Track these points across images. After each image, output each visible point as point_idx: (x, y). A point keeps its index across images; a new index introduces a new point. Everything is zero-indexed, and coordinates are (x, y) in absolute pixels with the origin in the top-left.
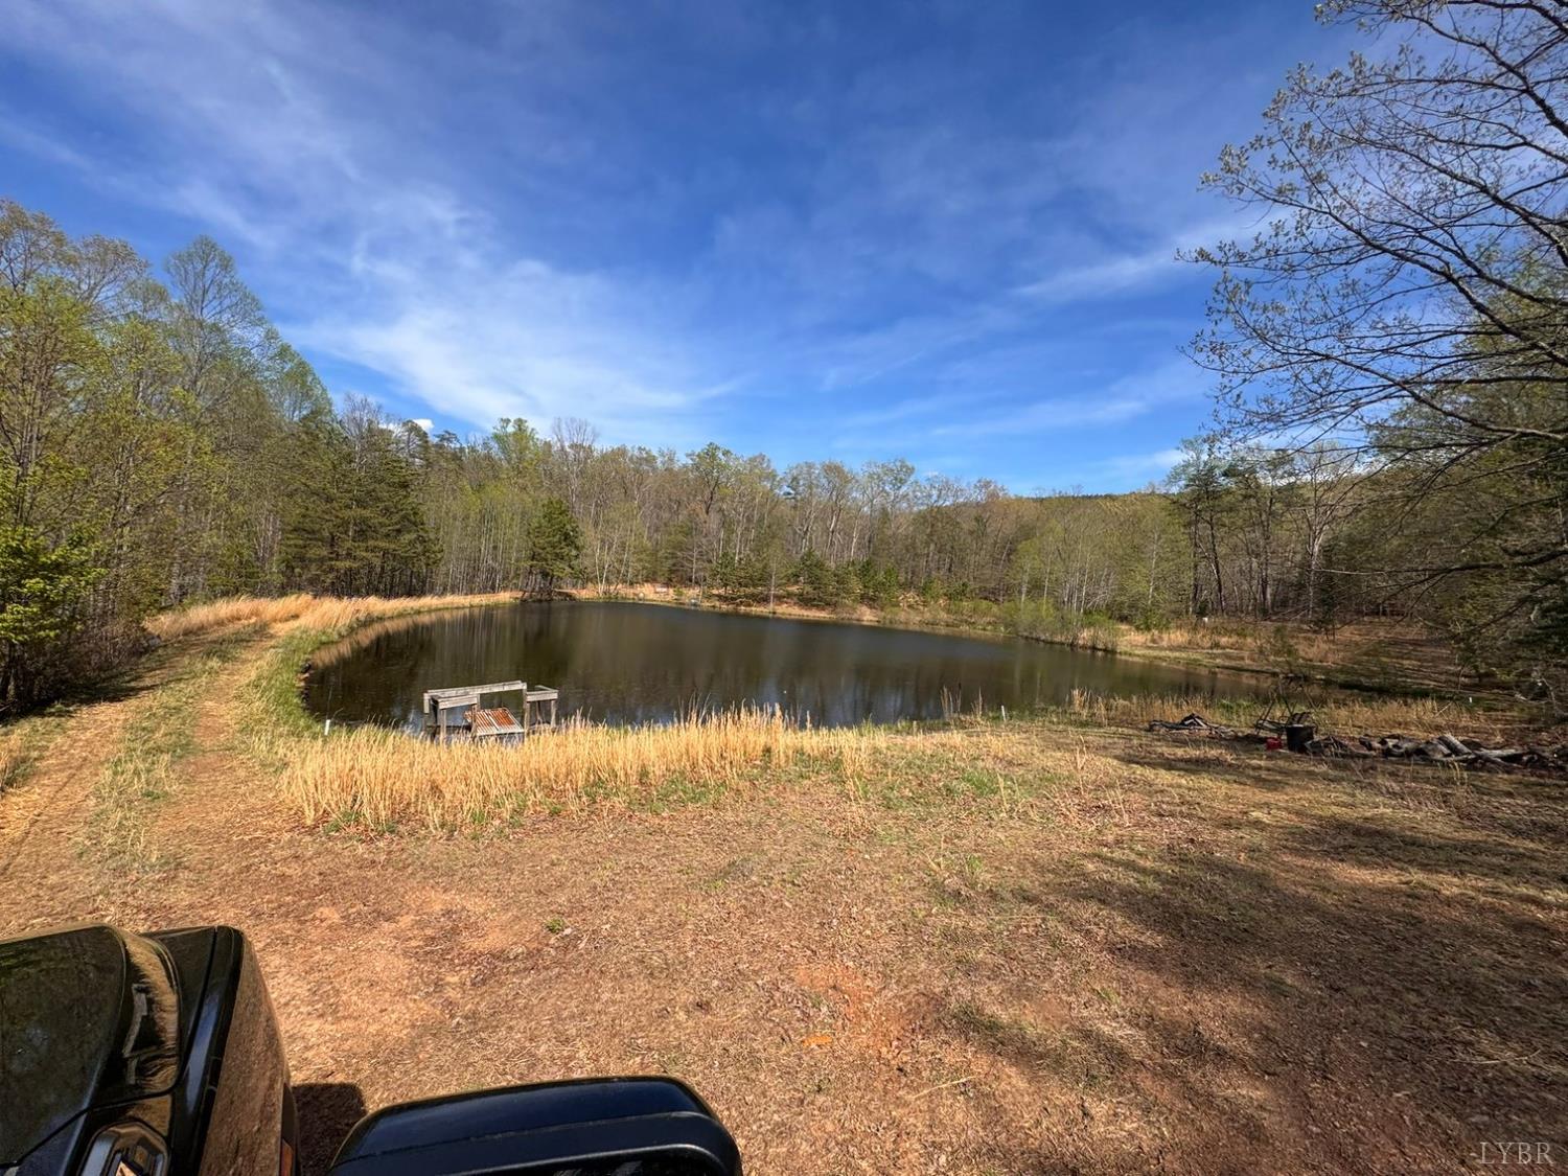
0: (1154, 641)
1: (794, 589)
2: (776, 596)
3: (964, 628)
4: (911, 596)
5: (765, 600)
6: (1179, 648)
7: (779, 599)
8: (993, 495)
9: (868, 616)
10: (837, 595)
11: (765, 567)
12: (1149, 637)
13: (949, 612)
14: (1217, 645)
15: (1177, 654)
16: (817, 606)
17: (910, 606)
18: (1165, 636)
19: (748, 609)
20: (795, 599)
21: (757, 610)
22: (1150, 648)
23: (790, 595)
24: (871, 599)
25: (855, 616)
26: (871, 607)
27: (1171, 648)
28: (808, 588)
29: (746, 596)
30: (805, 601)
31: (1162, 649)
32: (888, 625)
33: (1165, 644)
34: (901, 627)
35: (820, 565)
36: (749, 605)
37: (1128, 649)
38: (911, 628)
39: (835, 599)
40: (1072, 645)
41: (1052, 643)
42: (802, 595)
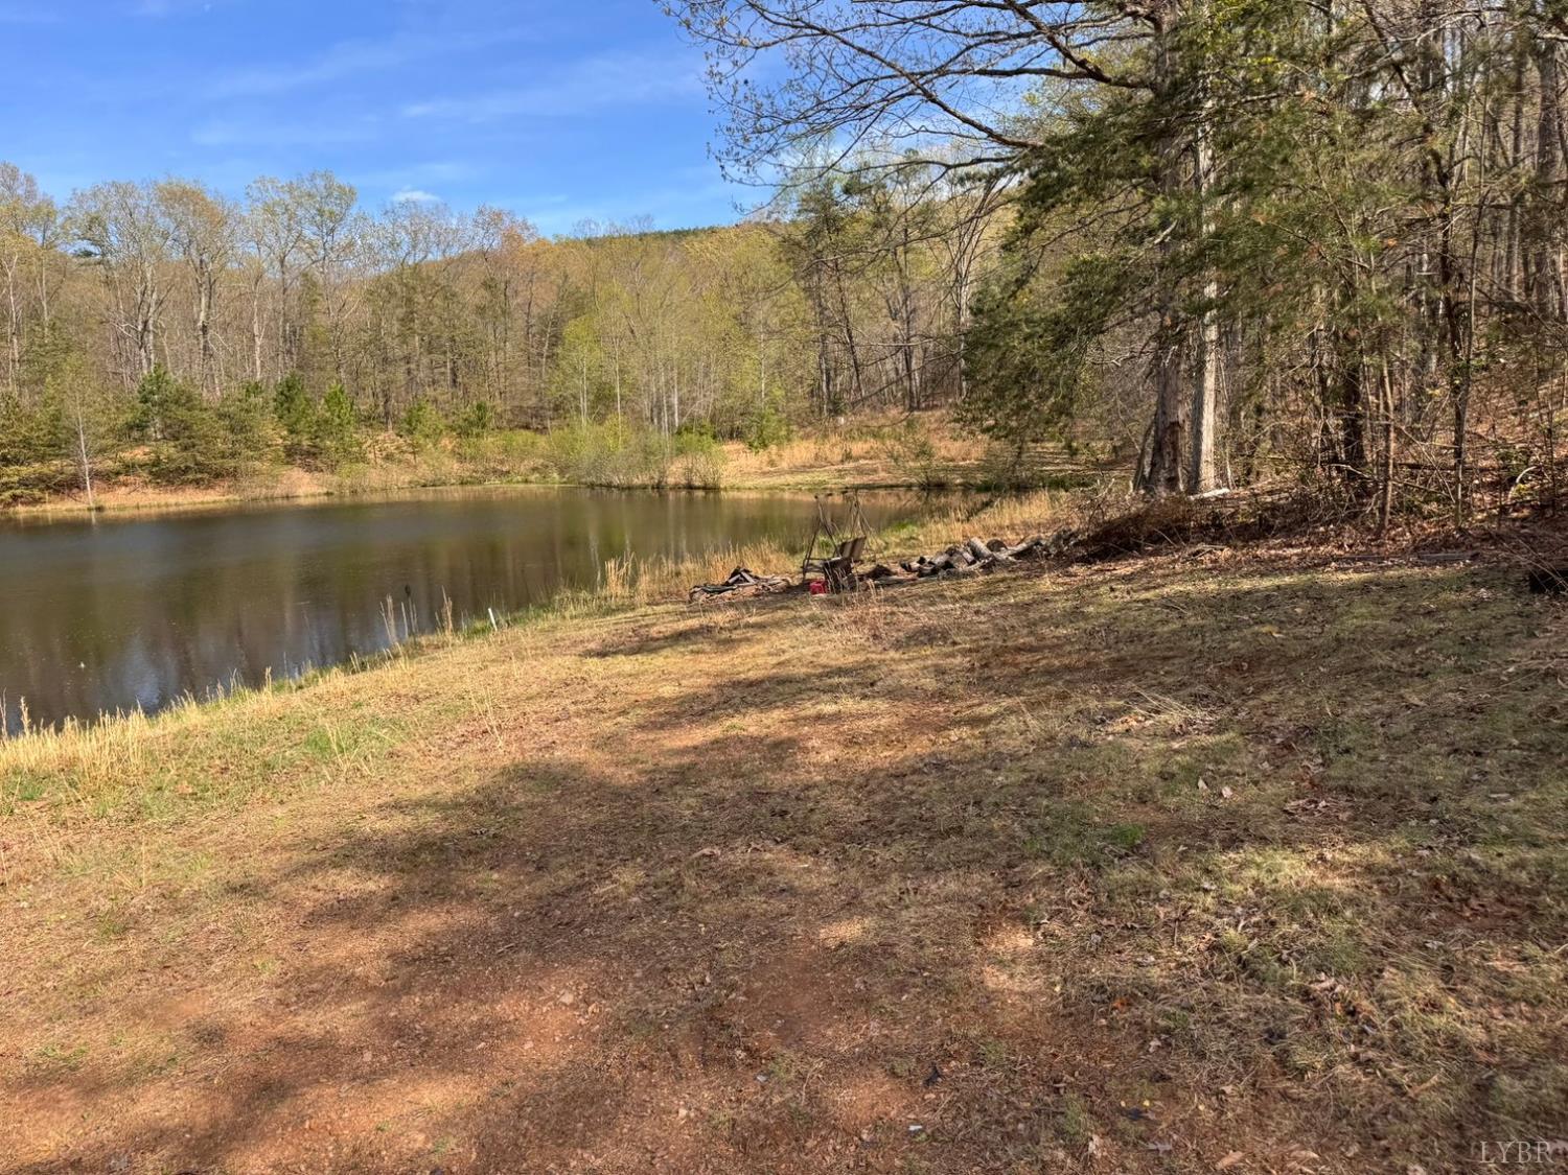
0: (772, 463)
1: (139, 454)
2: (96, 475)
3: (494, 483)
4: (388, 438)
5: (69, 485)
6: (805, 468)
7: (107, 479)
8: (511, 238)
9: (305, 487)
10: (233, 455)
11: (56, 418)
12: (765, 458)
13: (461, 458)
14: (848, 457)
15: (799, 478)
16: (197, 482)
17: (389, 457)
18: (786, 453)
19: (36, 510)
20: (145, 475)
21: (56, 508)
22: (764, 474)
23: (129, 468)
24: (309, 454)
25: (279, 491)
26: (309, 469)
27: (793, 471)
28: (169, 450)
29: (24, 483)
30: (163, 475)
31: (780, 473)
32: (348, 500)
33: (784, 465)
34: (377, 498)
35: (185, 400)
36: (36, 501)
37: (737, 482)
38: (395, 496)
39: (231, 463)
40: (658, 487)
41: (630, 488)
42: (157, 463)
